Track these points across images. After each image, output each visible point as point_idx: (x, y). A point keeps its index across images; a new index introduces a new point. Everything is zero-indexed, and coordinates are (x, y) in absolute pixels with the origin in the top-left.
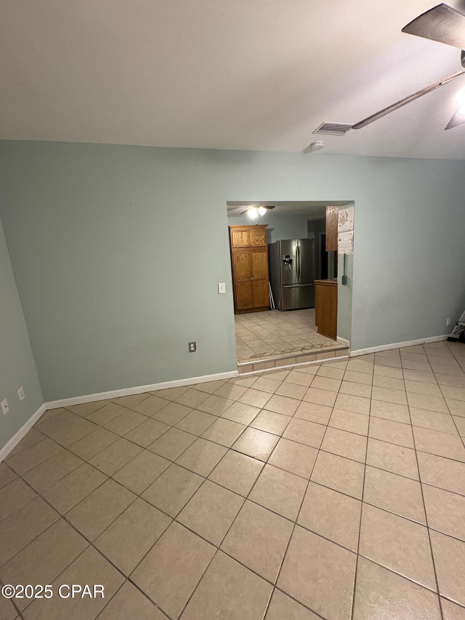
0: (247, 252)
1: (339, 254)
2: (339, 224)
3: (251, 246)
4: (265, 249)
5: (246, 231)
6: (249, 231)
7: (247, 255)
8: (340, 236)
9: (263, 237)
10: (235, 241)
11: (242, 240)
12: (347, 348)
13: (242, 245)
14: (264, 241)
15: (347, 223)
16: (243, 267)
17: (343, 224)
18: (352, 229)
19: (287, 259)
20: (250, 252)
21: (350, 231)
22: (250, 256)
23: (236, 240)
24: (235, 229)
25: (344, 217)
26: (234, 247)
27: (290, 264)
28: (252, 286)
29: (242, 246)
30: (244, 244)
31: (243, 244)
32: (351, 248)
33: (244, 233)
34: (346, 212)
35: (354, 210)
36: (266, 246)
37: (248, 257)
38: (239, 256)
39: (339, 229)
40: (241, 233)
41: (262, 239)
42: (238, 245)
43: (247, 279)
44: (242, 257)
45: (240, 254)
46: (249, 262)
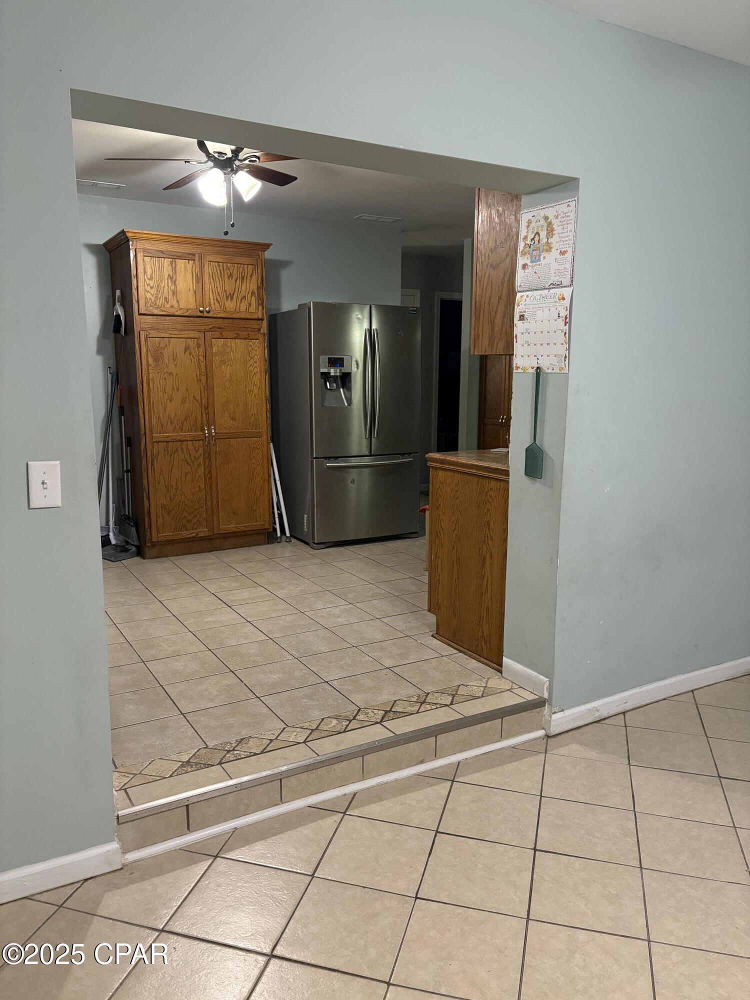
0: (193, 334)
1: (517, 368)
2: (521, 261)
3: (206, 314)
4: (259, 330)
5: (189, 257)
6: (201, 258)
7: (192, 343)
8: (523, 302)
9: (252, 284)
10: (148, 288)
11: (173, 287)
12: (539, 704)
13: (172, 307)
14: (253, 299)
15: (549, 259)
16: (178, 390)
17: (535, 260)
18: (567, 281)
19: (332, 372)
20: (201, 335)
21: (559, 285)
22: (202, 350)
23: (152, 288)
24: (148, 245)
25: (537, 233)
26: (143, 311)
27: (343, 387)
28: (208, 456)
29: (171, 311)
30: (182, 305)
31: (178, 302)
32: (562, 350)
33: (181, 264)
34: (546, 218)
35: (577, 212)
36: (262, 320)
37: (194, 352)
38: (162, 345)
39: (521, 277)
40: (171, 263)
41: (249, 293)
42: (158, 304)
43: (192, 430)
44: (172, 349)
45: (167, 339)
46: (198, 370)
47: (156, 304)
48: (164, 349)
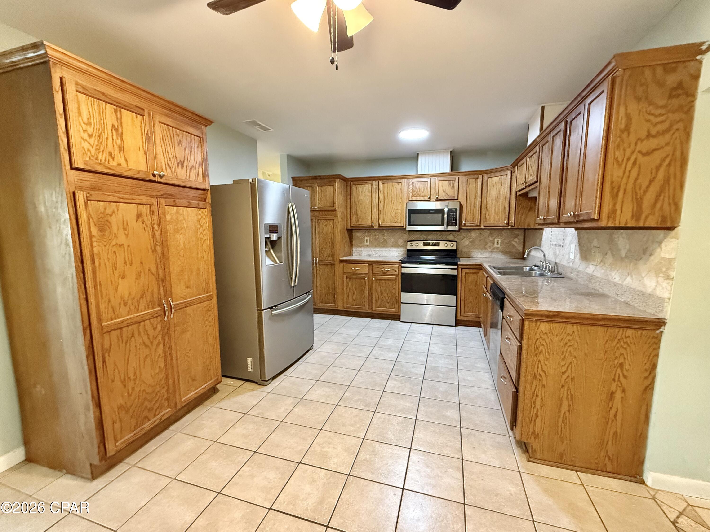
0: (145, 200)
3: (157, 179)
4: (205, 200)
5: (137, 111)
6: (149, 116)
7: (145, 210)
9: (199, 156)
10: (85, 136)
11: (119, 142)
13: (119, 164)
14: (201, 169)
16: (131, 264)
19: (272, 237)
20: (153, 201)
22: (155, 218)
23: (90, 136)
26: (79, 165)
28: (167, 331)
29: (119, 171)
30: (132, 165)
31: (126, 160)
33: (127, 116)
36: (207, 191)
37: (147, 219)
38: (108, 211)
40: (116, 111)
41: (196, 163)
42: (100, 158)
43: (148, 308)
44: (121, 216)
45: (115, 203)
46: (152, 240)
47: (97, 159)
48: (111, 215)
